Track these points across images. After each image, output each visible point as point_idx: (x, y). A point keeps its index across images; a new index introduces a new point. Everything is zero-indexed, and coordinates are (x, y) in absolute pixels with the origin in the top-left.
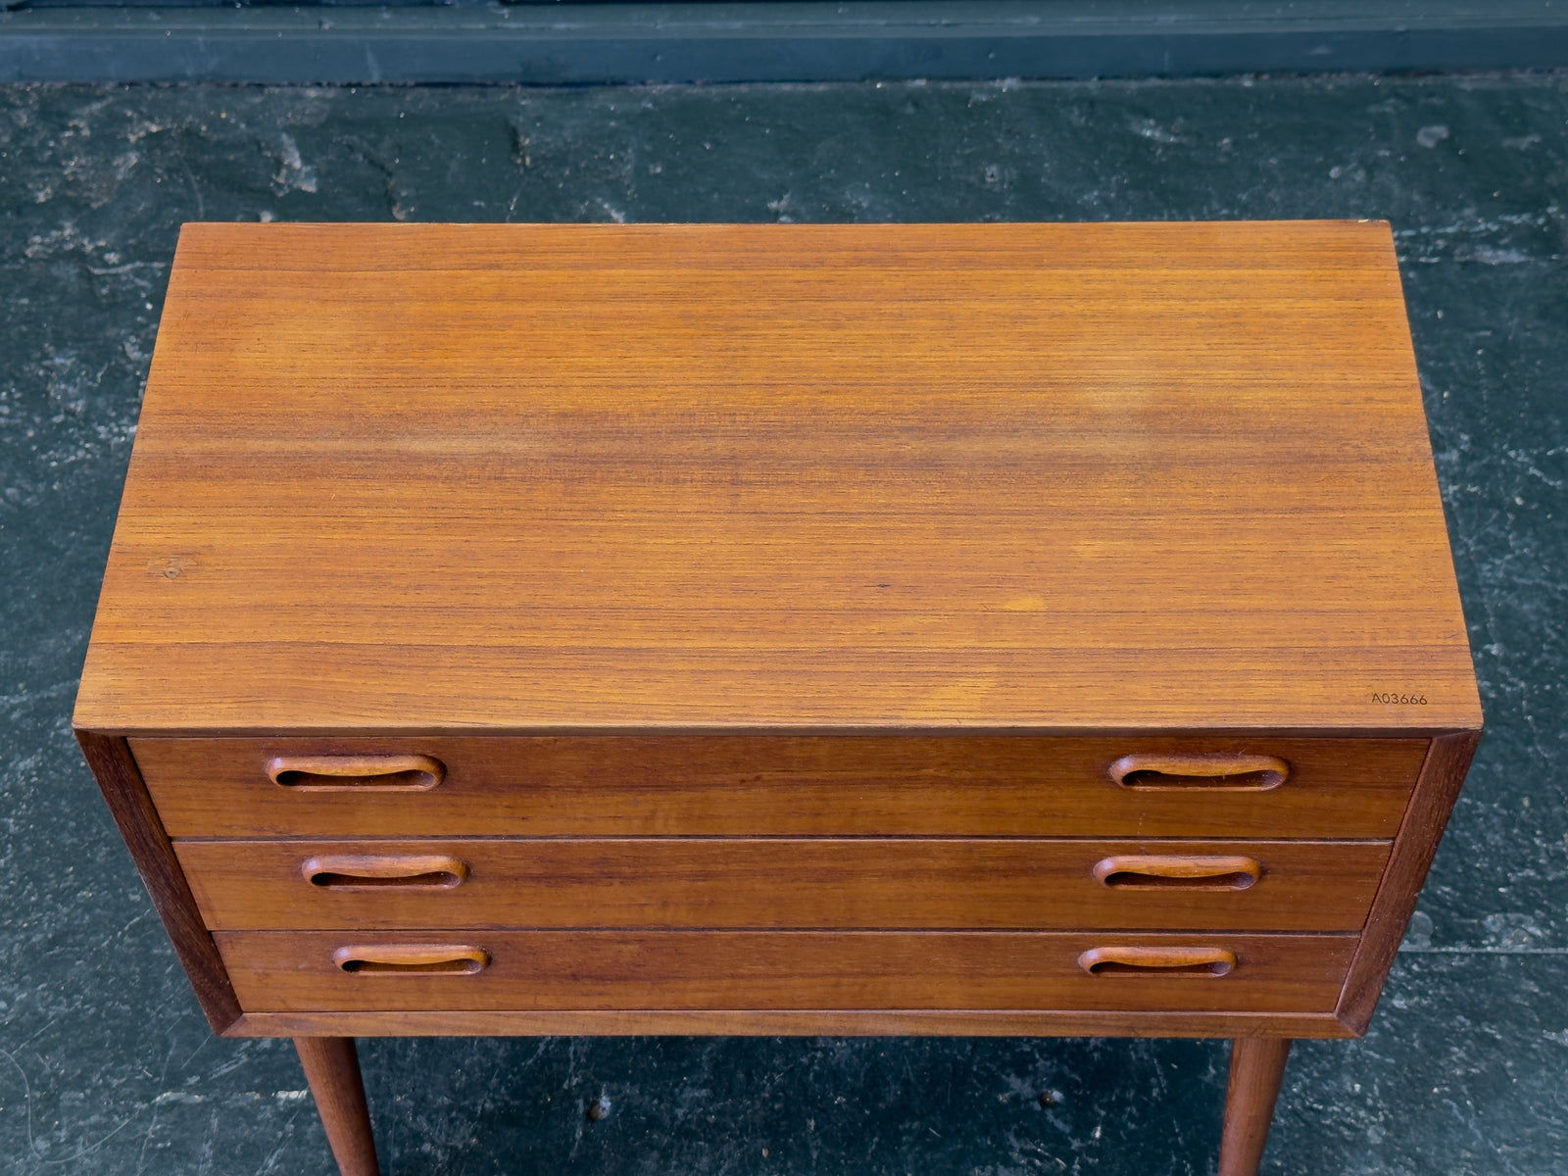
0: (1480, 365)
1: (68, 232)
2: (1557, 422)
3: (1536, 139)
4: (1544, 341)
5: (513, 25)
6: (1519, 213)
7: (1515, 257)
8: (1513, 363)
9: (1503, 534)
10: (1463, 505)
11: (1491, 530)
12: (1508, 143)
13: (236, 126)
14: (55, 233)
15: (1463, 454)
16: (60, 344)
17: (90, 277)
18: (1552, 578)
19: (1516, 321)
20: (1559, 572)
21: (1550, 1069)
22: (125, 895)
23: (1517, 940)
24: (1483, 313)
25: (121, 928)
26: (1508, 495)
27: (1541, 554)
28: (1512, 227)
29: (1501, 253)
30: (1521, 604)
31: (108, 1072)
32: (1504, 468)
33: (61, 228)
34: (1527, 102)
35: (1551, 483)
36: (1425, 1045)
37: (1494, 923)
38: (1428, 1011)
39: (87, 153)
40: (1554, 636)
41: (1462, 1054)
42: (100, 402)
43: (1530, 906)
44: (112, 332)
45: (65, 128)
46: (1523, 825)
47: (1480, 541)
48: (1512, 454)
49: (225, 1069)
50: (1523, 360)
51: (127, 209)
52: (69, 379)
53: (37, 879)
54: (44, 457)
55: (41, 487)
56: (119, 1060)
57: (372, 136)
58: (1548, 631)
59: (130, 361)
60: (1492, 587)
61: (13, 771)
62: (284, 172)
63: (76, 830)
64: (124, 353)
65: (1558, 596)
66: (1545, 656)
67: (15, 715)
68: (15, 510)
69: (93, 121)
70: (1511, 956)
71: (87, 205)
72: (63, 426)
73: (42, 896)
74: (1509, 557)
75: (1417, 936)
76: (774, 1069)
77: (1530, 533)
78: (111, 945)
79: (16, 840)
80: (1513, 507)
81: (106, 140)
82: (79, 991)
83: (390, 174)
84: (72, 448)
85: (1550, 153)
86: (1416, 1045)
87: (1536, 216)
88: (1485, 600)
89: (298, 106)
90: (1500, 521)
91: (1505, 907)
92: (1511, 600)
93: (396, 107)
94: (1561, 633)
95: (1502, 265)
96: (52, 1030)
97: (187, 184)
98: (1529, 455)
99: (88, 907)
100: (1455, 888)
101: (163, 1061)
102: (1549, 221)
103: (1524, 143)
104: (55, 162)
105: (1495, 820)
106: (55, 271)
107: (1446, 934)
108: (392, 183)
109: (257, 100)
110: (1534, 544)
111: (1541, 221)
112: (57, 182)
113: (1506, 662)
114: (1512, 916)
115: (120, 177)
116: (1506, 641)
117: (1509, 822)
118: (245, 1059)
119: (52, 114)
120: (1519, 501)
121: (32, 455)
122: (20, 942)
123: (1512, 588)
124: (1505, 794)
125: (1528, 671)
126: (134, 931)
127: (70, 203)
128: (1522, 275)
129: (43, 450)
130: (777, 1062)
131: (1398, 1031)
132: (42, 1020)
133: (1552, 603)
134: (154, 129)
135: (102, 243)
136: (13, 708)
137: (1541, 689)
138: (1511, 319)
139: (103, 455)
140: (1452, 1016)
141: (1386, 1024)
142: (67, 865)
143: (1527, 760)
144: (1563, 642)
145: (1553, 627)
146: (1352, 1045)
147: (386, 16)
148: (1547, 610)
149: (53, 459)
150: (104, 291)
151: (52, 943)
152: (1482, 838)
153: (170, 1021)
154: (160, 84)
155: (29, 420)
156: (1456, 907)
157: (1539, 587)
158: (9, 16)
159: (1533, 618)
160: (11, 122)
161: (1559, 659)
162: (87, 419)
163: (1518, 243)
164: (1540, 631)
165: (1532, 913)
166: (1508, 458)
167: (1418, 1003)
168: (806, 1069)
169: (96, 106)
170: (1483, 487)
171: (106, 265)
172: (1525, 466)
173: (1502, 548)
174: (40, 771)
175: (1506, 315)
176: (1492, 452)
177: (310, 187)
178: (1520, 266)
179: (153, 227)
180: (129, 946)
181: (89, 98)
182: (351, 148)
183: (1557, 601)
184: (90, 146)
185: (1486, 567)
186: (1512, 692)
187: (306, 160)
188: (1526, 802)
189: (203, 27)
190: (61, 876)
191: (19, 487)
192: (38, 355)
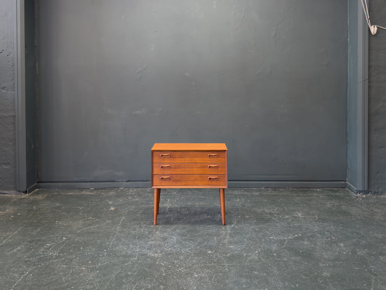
154: (137, 188)
189: (142, 182)
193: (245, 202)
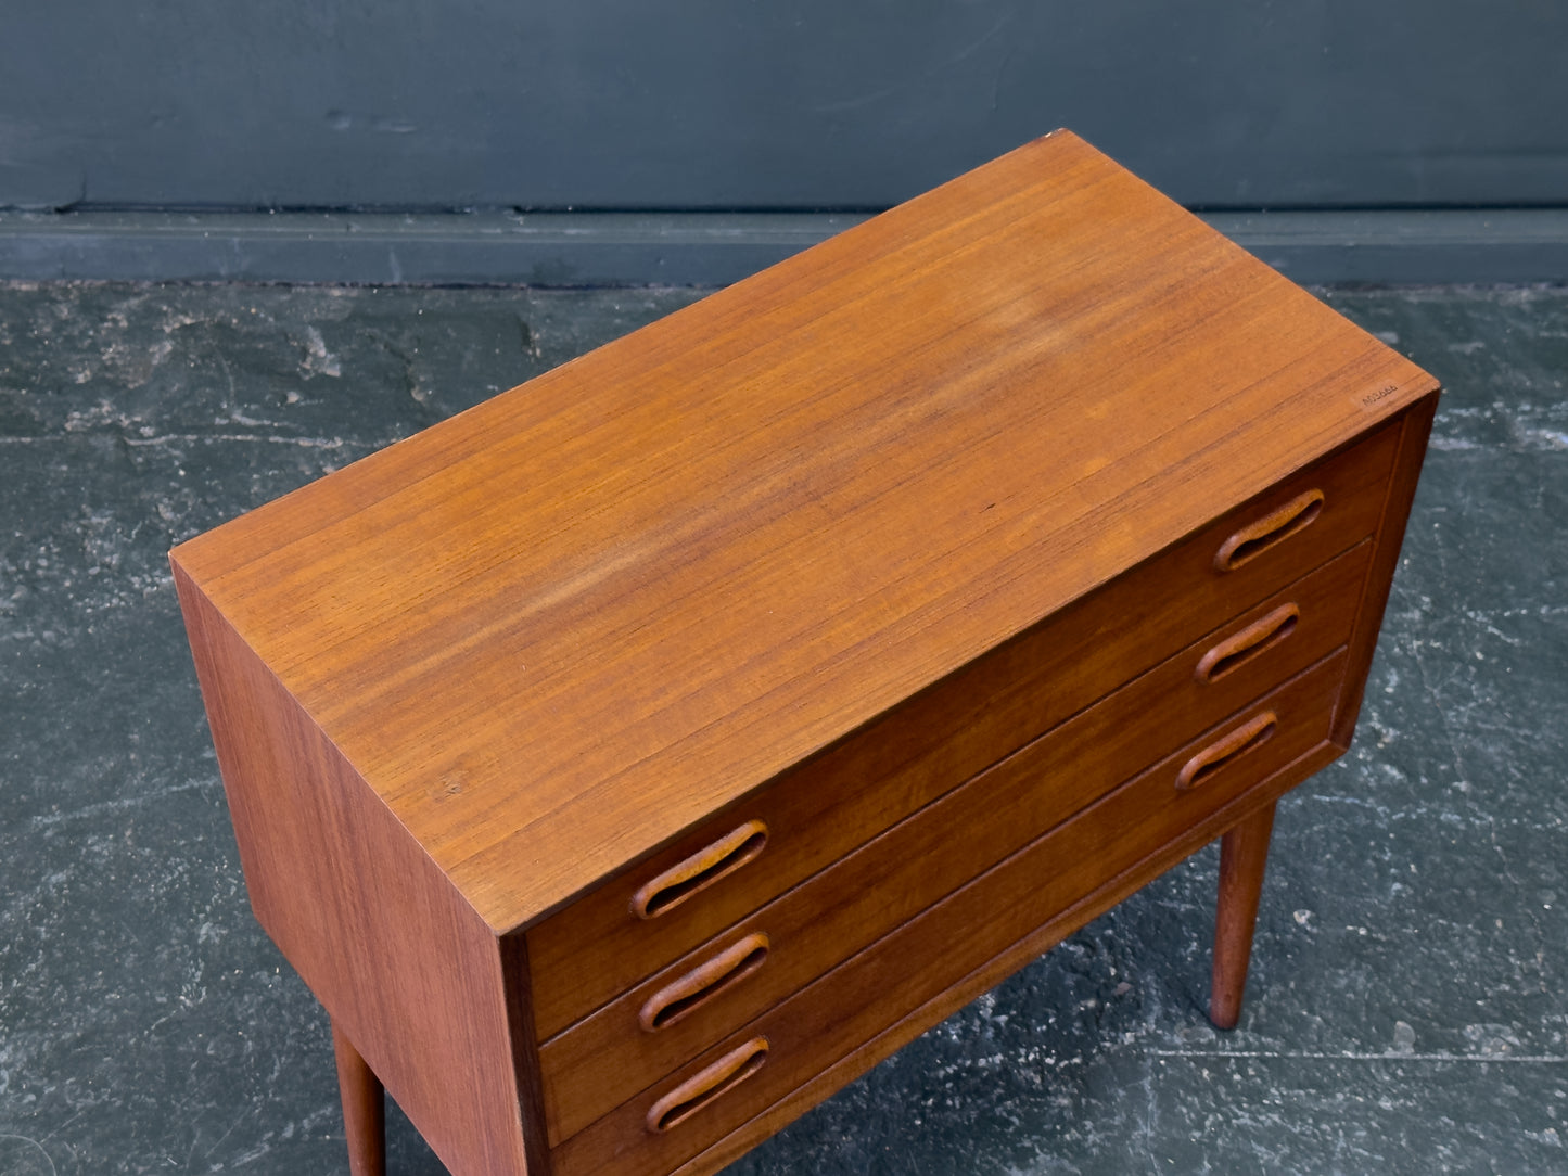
0: (1437, 536)
1: (106, 409)
2: (1512, 588)
3: (1480, 345)
4: (1495, 516)
5: (528, 231)
6: (1467, 407)
7: (1465, 444)
8: (1469, 535)
9: (1465, 685)
10: (1427, 658)
11: (1455, 681)
12: (1453, 348)
13: (265, 320)
14: (93, 410)
15: (1425, 614)
16: (97, 504)
17: (126, 447)
18: (1513, 724)
19: (1469, 499)
20: (1521, 719)
21: (1532, 1166)
22: (152, 997)
23: (1496, 1049)
24: (1437, 491)
25: (148, 1028)
26: (1470, 650)
27: (1503, 703)
28: (1461, 419)
29: (1451, 441)
30: (1486, 746)
31: (133, 1160)
32: (1464, 627)
33: (99, 405)
34: (1471, 314)
35: (1509, 641)
36: (1411, 1143)
37: (1473, 1033)
38: (1413, 1111)
39: (125, 341)
40: (1519, 776)
41: (1448, 1152)
42: (135, 555)
43: (1506, 1017)
44: (145, 495)
45: (104, 320)
46: (1497, 944)
47: (1444, 690)
48: (1471, 614)
49: (247, 1158)
50: (1477, 532)
51: (163, 389)
52: (105, 536)
53: (68, 982)
54: (80, 604)
55: (77, 631)
56: (144, 1149)
57: (393, 329)
58: (1513, 771)
59: (162, 520)
60: (1457, 731)
61: (46, 884)
62: (309, 359)
63: (106, 937)
64: (158, 514)
65: (1521, 741)
66: (1511, 793)
67: (49, 834)
68: (51, 651)
69: (130, 314)
70: (1492, 1064)
71: (124, 386)
72: (100, 576)
73: (71, 997)
74: (1472, 705)
75: (1401, 1043)
76: (783, 1161)
77: (1491, 684)
78: (138, 1044)
79: (48, 946)
80: (1474, 661)
81: (143, 330)
82: (106, 1085)
83: (409, 362)
84: (107, 596)
85: (1494, 358)
86: (1403, 1143)
87: (1483, 409)
88: (1452, 742)
89: (323, 304)
90: (1463, 673)
91: (1482, 1018)
92: (1477, 743)
93: (415, 306)
94: (1525, 773)
95: (1454, 451)
96: (81, 1121)
97: (219, 368)
98: (1488, 616)
99: (116, 1008)
100: (1434, 1001)
101: (188, 1149)
102: (1495, 414)
103: (1469, 348)
104: (94, 348)
105: (1470, 939)
106: (93, 441)
107: (1427, 1043)
108: (411, 369)
109: (285, 298)
110: (1496, 694)
111: (1488, 414)
112: (96, 366)
113: (1474, 798)
114: (1491, 1027)
115: (155, 362)
116: (1473, 780)
117: (1483, 942)
118: (267, 1148)
119: (93, 308)
120: (1479, 656)
121: (69, 603)
122: (50, 1039)
123: (1477, 732)
124: (1478, 916)
125: (1495, 807)
126: (160, 1030)
127: (108, 383)
128: (1472, 460)
129: (80, 597)
130: (785, 1154)
131: (1385, 1129)
132: (70, 1111)
133: (1515, 746)
134: (188, 321)
135: (138, 419)
136: (47, 827)
137: (1509, 823)
138: (1465, 496)
139: (137, 603)
140: (1436, 1117)
141: (1374, 1124)
142: (96, 969)
143: (1498, 886)
144: (1527, 781)
145: (1517, 768)
146: (1342, 1143)
147: (409, 221)
148: (1511, 752)
149: (87, 607)
150: (140, 460)
151: (79, 1042)
152: (1458, 956)
153: (194, 1114)
154: (194, 283)
155: (66, 571)
156: (1437, 1018)
157: (1503, 732)
158: (57, 218)
159: (1498, 759)
160: (53, 314)
161: (1524, 796)
162: (121, 570)
163: (1468, 433)
164: (1506, 770)
165: (1510, 1024)
166: (1468, 618)
167: (1404, 1105)
168: (813, 1162)
169: (134, 302)
170: (1445, 644)
171: (141, 437)
172: (1484, 626)
173: (1466, 697)
174: (71, 883)
175: (1459, 493)
176: (1453, 612)
177: (335, 372)
178: (1470, 452)
179: (186, 404)
180: (155, 1044)
181: (126, 294)
182: (373, 339)
183: (1520, 745)
184: (127, 336)
185: (1451, 713)
186: (1481, 826)
187: (330, 349)
188: (1499, 924)
189: (238, 229)
190: (91, 979)
191: (56, 631)
192: (74, 515)
193: (1431, 655)
